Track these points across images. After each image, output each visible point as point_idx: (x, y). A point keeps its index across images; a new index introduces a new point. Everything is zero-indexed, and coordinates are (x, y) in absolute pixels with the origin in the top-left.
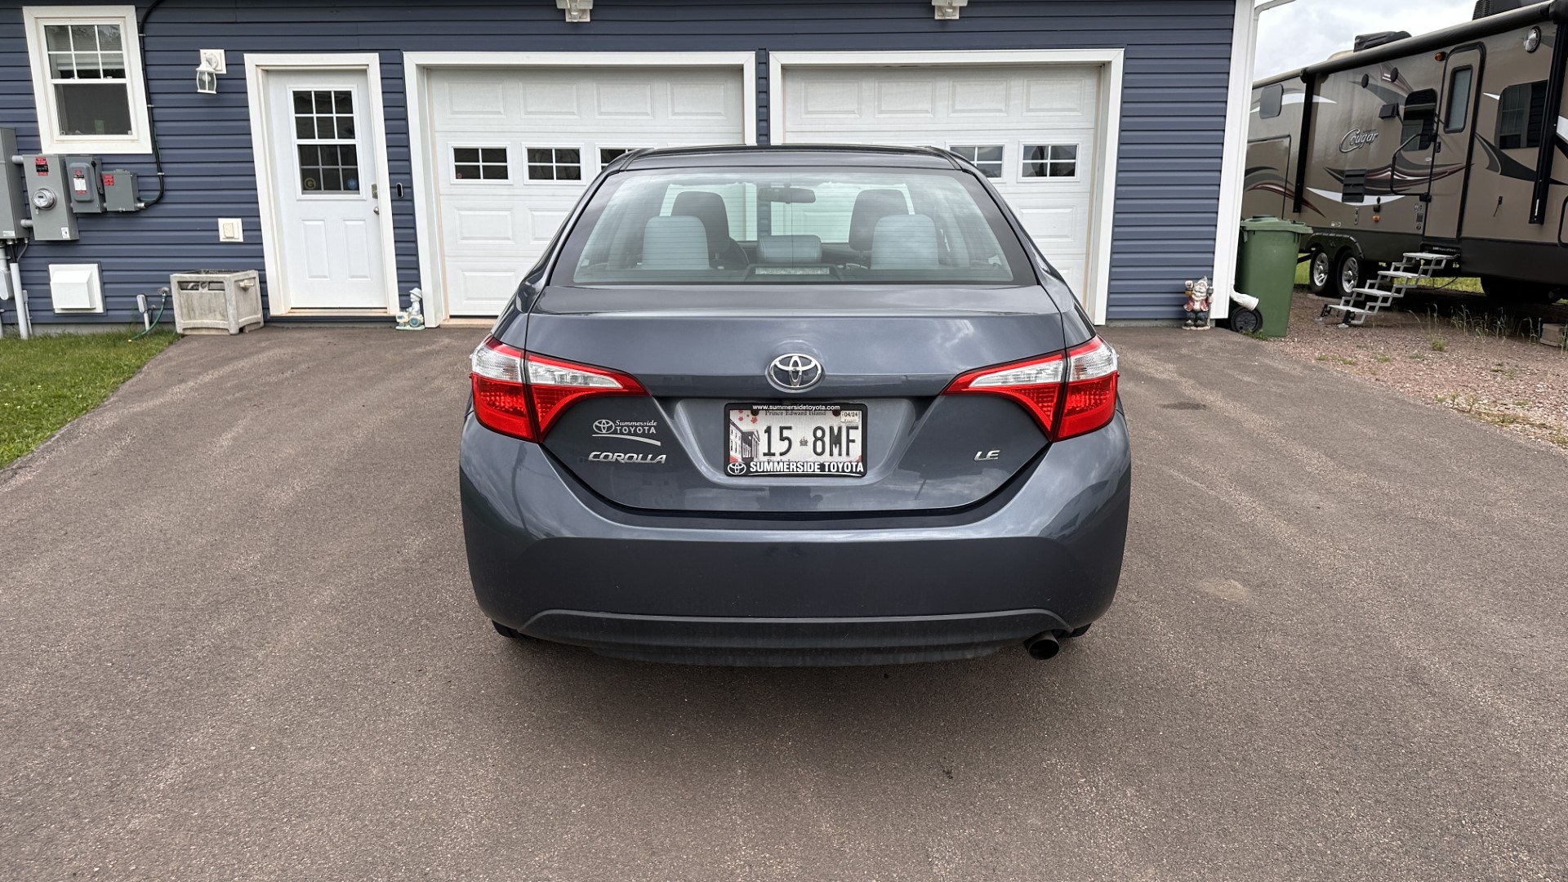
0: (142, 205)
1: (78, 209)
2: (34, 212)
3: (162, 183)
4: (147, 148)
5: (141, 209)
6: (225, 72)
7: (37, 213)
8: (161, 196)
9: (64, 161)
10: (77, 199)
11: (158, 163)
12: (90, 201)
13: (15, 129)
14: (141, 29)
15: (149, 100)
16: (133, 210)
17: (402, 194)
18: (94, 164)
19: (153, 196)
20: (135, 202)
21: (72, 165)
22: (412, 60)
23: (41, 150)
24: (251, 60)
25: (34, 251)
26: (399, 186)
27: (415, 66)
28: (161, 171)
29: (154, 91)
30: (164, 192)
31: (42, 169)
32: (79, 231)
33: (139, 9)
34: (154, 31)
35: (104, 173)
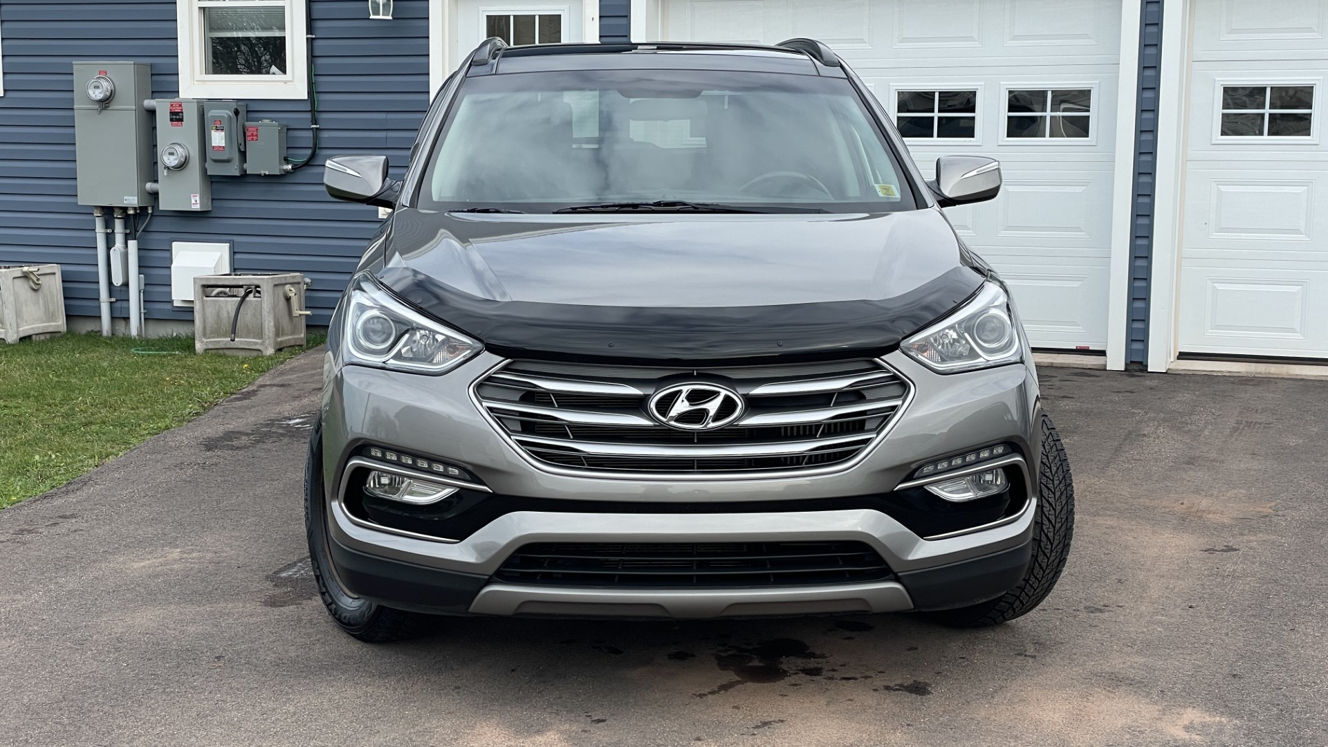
0: (290, 167)
1: (214, 170)
2: (162, 173)
3: (316, 138)
4: (303, 94)
5: (287, 173)
7: (165, 174)
8: (313, 156)
9: (203, 107)
10: (214, 158)
11: (313, 111)
12: (228, 161)
13: (152, 65)
15: (310, 29)
16: (278, 173)
18: (237, 113)
19: (304, 155)
20: (280, 163)
21: (211, 113)
23: (177, 93)
25: (157, 225)
28: (315, 121)
29: (315, 16)
30: (317, 151)
31: (176, 117)
32: (212, 199)
35: (248, 124)
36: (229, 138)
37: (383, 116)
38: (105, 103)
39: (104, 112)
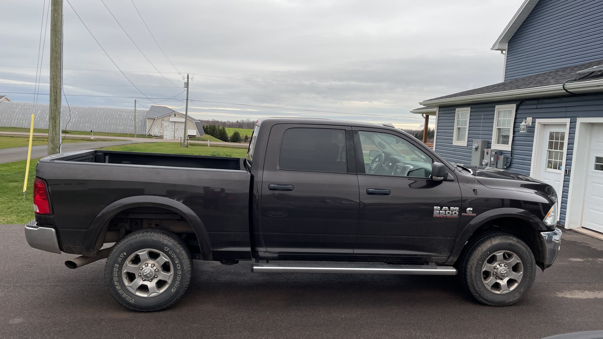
0: (506, 167)
3: (511, 161)
4: (510, 150)
6: (531, 125)
7: (484, 166)
8: (510, 165)
9: (493, 151)
10: (491, 163)
11: (511, 154)
13: (488, 141)
14: (516, 111)
15: (514, 134)
17: (567, 173)
18: (497, 153)
19: (508, 165)
20: (504, 166)
21: (494, 153)
22: (580, 120)
23: (491, 147)
24: (538, 121)
26: (567, 170)
27: (579, 123)
28: (512, 157)
29: (515, 131)
30: (511, 164)
31: (487, 153)
33: (517, 105)
34: (519, 112)
35: (499, 156)
36: (494, 159)
37: (523, 156)
38: (477, 149)
39: (477, 151)
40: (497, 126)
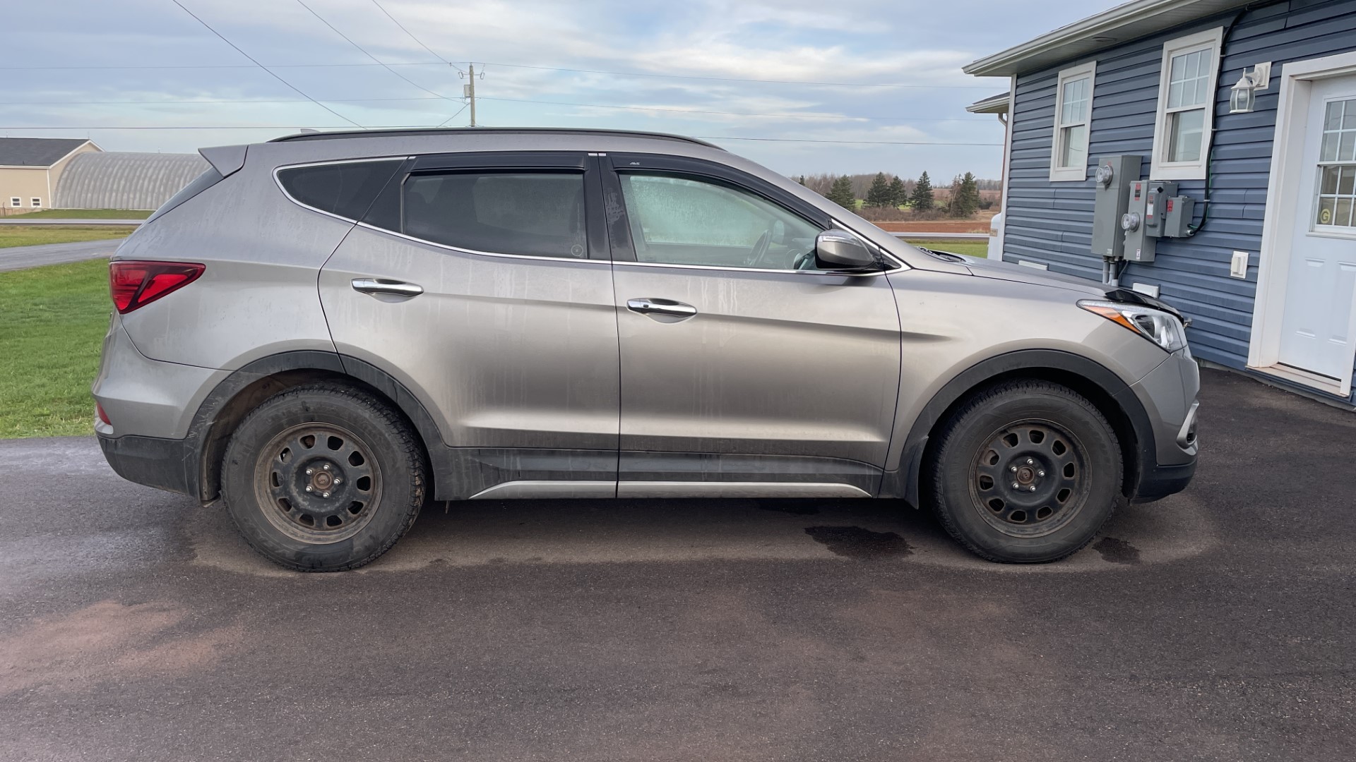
0: (1189, 231)
1: (1150, 233)
3: (1206, 210)
4: (1202, 175)
5: (1187, 236)
6: (1267, 87)
7: (1127, 234)
8: (1203, 223)
9: (1153, 186)
10: (1150, 224)
11: (1207, 189)
12: (1157, 226)
13: (1143, 157)
14: (1224, 50)
15: (1215, 124)
16: (1182, 236)
18: (1160, 190)
20: (1185, 229)
21: (1150, 191)
24: (1288, 69)
28: (1207, 198)
29: (1219, 114)
30: (1207, 220)
31: (1138, 194)
32: (1156, 254)
33: (1225, 29)
34: (1233, 50)
35: (1169, 198)
36: (1156, 210)
37: (1242, 192)
38: (1108, 183)
39: (1108, 190)
40: (1168, 108)
